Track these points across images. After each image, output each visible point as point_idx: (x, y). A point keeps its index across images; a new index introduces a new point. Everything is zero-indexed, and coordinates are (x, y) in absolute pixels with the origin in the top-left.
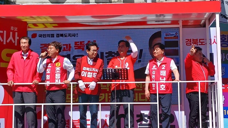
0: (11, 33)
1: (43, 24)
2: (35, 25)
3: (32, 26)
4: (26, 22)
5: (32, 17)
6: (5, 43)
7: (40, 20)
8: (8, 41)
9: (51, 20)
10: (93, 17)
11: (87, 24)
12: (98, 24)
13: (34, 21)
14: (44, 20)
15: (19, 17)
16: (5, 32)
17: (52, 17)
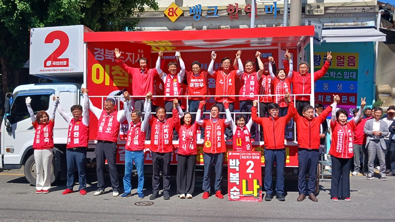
0: (138, 55)
1: (164, 47)
2: (157, 48)
3: (155, 49)
4: (150, 46)
5: (155, 41)
6: (133, 63)
7: (161, 44)
8: (136, 61)
9: (170, 44)
10: (205, 41)
11: (200, 47)
12: (209, 47)
13: (157, 45)
14: (164, 44)
15: (145, 42)
16: (134, 54)
17: (171, 42)
